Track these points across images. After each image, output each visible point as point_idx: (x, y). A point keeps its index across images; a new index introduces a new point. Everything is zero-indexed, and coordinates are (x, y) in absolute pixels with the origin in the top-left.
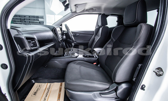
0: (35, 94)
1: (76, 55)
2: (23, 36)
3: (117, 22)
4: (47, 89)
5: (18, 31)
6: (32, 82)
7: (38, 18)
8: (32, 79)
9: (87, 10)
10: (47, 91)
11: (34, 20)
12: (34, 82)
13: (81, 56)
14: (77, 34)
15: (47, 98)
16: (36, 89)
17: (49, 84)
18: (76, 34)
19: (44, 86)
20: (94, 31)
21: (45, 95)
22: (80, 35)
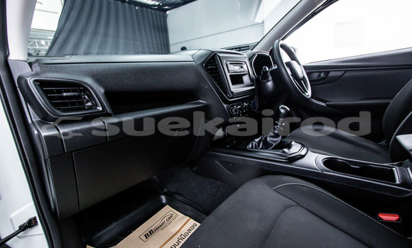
0: (149, 235)
4: (179, 235)
6: (161, 200)
8: (164, 194)
12: (164, 201)
13: (314, 160)
14: (331, 74)
17: (191, 222)
18: (327, 73)
22: (347, 74)
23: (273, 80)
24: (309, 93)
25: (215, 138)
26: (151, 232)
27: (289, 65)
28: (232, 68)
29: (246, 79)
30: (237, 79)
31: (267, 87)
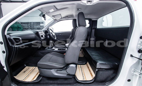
0: (24, 72)
1: (54, 48)
2: (12, 38)
3: (89, 23)
4: (32, 70)
5: (10, 35)
7: (40, 24)
9: (64, 18)
10: (32, 71)
11: (37, 25)
12: (25, 66)
13: (56, 49)
14: (60, 34)
15: (30, 74)
16: (26, 70)
17: (35, 67)
19: (31, 68)
20: (71, 32)
21: (30, 73)
22: (62, 35)
23: (49, 36)
24: (56, 38)
25: (39, 48)
26: (25, 71)
27: (51, 33)
28: (41, 34)
29: (44, 36)
30: (42, 36)
31: (48, 37)
